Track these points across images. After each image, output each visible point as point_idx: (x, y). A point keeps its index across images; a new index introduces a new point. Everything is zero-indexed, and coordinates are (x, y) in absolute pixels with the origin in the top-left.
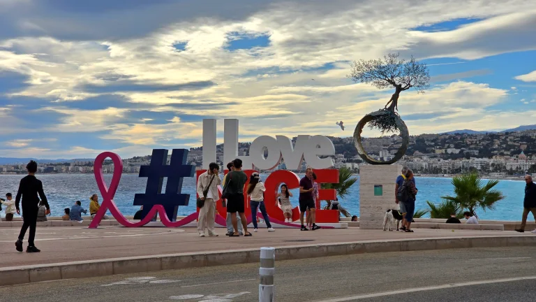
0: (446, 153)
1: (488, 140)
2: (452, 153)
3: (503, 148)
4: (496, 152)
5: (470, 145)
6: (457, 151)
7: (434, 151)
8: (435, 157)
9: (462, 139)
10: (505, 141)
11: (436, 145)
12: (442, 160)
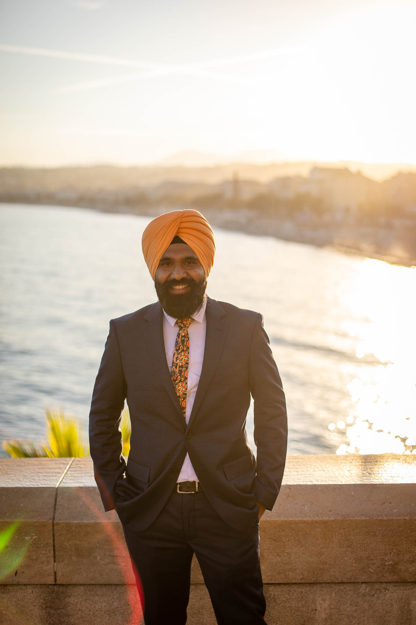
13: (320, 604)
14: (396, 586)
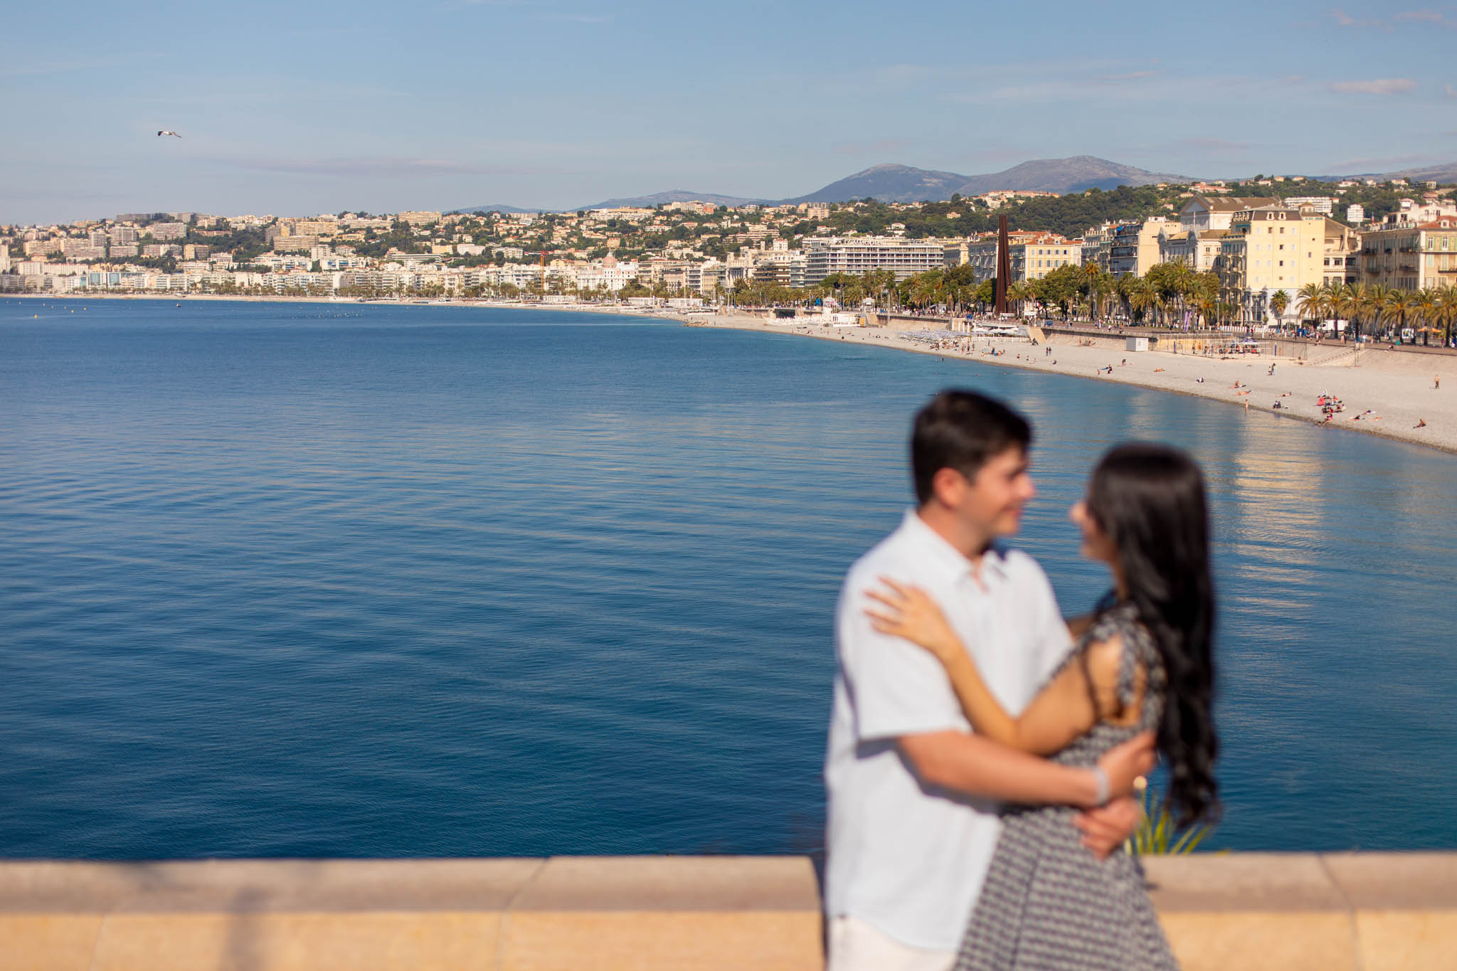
0: (456, 254)
1: (541, 227)
2: (467, 254)
3: (574, 245)
4: (558, 252)
5: (504, 236)
6: (478, 250)
7: (430, 251)
8: (432, 261)
9: (489, 224)
10: (576, 232)
11: (435, 234)
12: (445, 268)
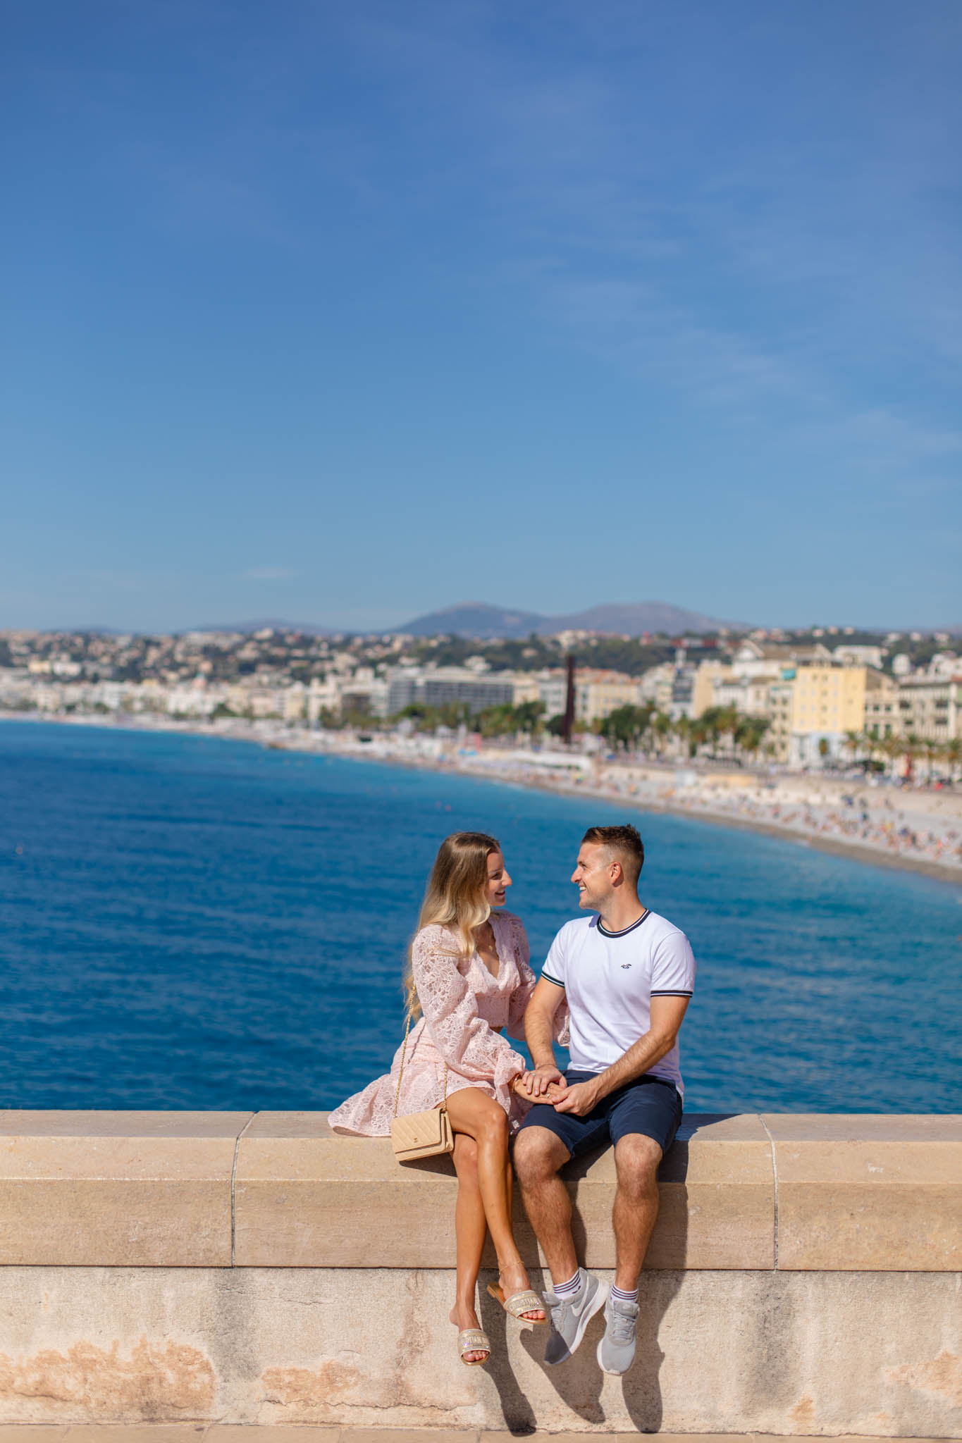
0: (52, 672)
1: (136, 649)
2: (63, 673)
3: (166, 667)
6: (74, 669)
7: (25, 666)
8: (28, 677)
10: (169, 654)
11: (32, 652)
12: (40, 686)
13: (46, 1294)
14: (144, 1272)
